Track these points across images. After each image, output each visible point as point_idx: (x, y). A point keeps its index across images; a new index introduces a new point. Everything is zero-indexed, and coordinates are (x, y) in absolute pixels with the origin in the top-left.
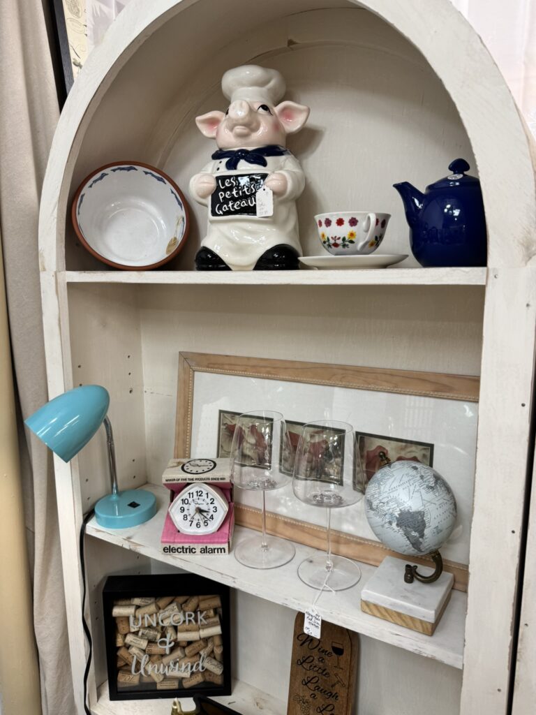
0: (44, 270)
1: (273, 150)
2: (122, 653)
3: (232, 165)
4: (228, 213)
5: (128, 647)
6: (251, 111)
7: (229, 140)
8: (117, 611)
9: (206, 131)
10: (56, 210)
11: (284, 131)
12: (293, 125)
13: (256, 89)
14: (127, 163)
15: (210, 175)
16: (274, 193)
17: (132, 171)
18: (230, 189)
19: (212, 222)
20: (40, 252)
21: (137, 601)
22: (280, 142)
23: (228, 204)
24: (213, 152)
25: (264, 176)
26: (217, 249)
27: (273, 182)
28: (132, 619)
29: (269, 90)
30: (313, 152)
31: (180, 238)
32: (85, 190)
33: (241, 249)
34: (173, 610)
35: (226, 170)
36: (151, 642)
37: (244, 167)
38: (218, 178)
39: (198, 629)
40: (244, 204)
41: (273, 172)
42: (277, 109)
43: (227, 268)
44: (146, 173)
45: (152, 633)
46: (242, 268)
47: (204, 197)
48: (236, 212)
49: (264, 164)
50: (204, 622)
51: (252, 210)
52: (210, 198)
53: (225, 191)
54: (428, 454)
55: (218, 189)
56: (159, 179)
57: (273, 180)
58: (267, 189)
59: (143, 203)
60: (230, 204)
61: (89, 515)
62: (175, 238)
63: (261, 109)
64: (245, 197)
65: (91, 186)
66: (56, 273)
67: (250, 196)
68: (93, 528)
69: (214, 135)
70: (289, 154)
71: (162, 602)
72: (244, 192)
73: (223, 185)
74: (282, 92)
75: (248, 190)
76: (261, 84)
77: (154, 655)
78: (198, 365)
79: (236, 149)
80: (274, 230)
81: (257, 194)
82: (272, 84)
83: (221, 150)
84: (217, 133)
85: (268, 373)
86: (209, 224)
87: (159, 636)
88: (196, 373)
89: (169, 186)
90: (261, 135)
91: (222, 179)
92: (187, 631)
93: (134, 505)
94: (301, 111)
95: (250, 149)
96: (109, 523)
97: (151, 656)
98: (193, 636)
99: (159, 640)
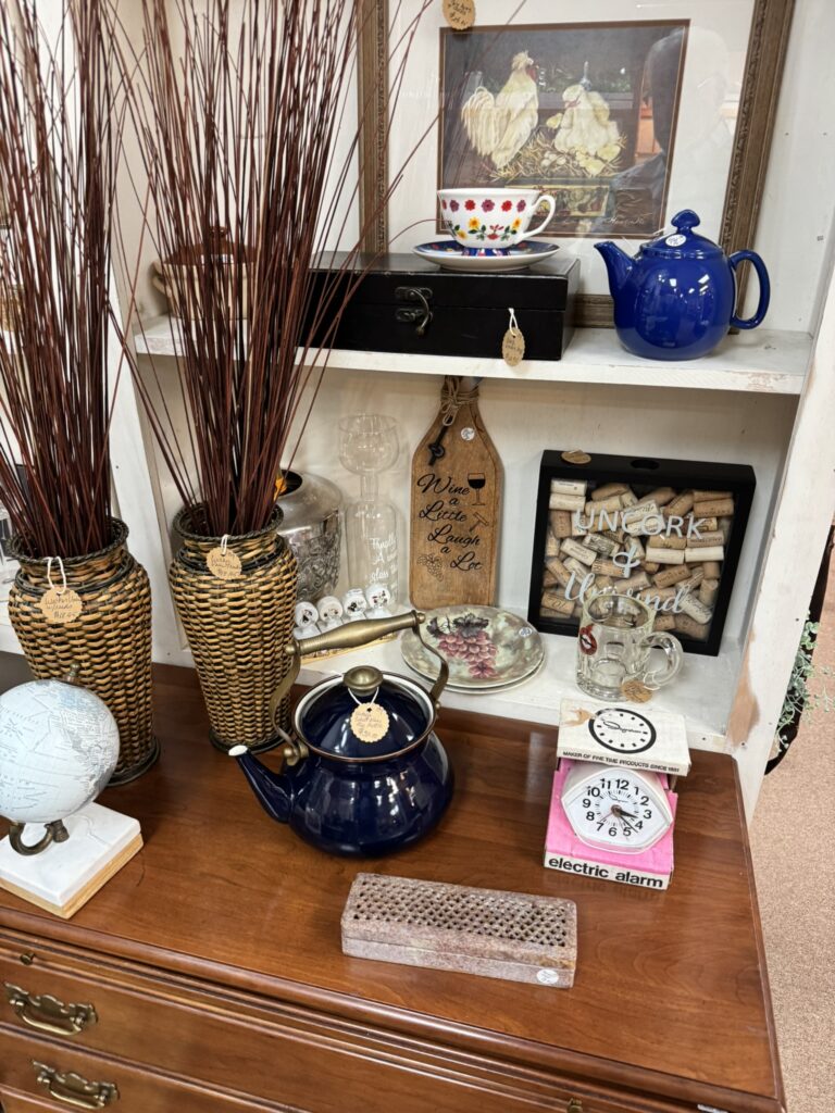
2: (553, 565)
5: (564, 557)
8: (557, 501)
28: (577, 517)
34: (649, 510)
36: (603, 556)
39: (684, 547)
45: (606, 542)
50: (697, 536)
77: (604, 576)
87: (617, 548)
92: (665, 546)
97: (598, 576)
98: (673, 556)
99: (615, 553)
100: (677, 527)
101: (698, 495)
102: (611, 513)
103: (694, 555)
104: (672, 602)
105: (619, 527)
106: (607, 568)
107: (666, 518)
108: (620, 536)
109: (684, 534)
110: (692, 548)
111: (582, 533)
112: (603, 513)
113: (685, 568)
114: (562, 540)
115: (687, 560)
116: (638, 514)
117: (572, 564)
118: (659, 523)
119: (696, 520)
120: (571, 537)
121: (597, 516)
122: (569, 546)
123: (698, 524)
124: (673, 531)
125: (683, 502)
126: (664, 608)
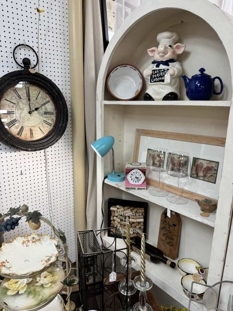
0: (98, 100)
1: (172, 61)
2: (112, 222)
3: (158, 66)
4: (155, 82)
5: (114, 220)
6: (165, 48)
7: (158, 58)
8: (112, 208)
9: (150, 54)
10: (102, 81)
11: (176, 53)
12: (180, 52)
13: (168, 40)
14: (125, 65)
15: (150, 69)
16: (171, 75)
17: (126, 67)
18: (156, 74)
19: (150, 85)
20: (97, 94)
21: (118, 206)
22: (175, 57)
23: (155, 79)
24: (152, 61)
25: (168, 70)
26: (150, 94)
27: (171, 72)
28: (116, 212)
29: (172, 40)
30: (187, 60)
31: (139, 90)
32: (111, 74)
33: (158, 93)
34: (129, 211)
35: (155, 67)
36: (121, 220)
37: (162, 67)
38: (153, 70)
39: (136, 219)
40: (161, 79)
41: (171, 68)
42: (174, 46)
43: (153, 100)
44: (131, 68)
45: (122, 217)
46: (158, 100)
47: (148, 76)
48: (158, 81)
49: (168, 65)
50: (138, 217)
51: (163, 81)
52: (150, 77)
53: (155, 74)
54: (217, 165)
55: (153, 74)
56: (135, 70)
57: (170, 71)
58: (168, 74)
59: (129, 78)
60: (156, 79)
61: (106, 177)
62: (138, 90)
63: (169, 47)
64: (161, 76)
65: (113, 73)
66: (101, 101)
67: (163, 76)
68: (106, 181)
69: (153, 55)
70: (177, 61)
71: (126, 208)
72: (161, 75)
73: (154, 72)
74: (177, 39)
75: (162, 74)
76: (170, 38)
77: (122, 224)
78: (142, 133)
79: (159, 61)
80: (170, 87)
81: (165, 75)
82: (174, 37)
83: (155, 61)
84: (154, 55)
85: (165, 136)
86: (149, 85)
87: (124, 219)
88: (141, 136)
89: (137, 72)
90: (168, 56)
91: (154, 70)
92: (133, 219)
93: (119, 176)
94: (183, 47)
95: (164, 60)
96: (112, 180)
97: (121, 225)
98: (135, 221)
99: (124, 220)
100: (134, 215)
101: (138, 208)
102: (122, 211)
103: (139, 220)
104: (135, 230)
105: (124, 214)
106: (123, 223)
107: (132, 213)
108: (124, 216)
109: (136, 216)
110: (138, 219)
111: (117, 215)
112: (120, 211)
113: (137, 223)
114: (114, 217)
115: (137, 221)
116: (127, 212)
117: (116, 222)
118: (131, 213)
119: (138, 213)
120: (115, 216)
121: (119, 212)
122: (115, 218)
123: (138, 214)
124: (134, 216)
125: (135, 210)
126: (134, 232)
